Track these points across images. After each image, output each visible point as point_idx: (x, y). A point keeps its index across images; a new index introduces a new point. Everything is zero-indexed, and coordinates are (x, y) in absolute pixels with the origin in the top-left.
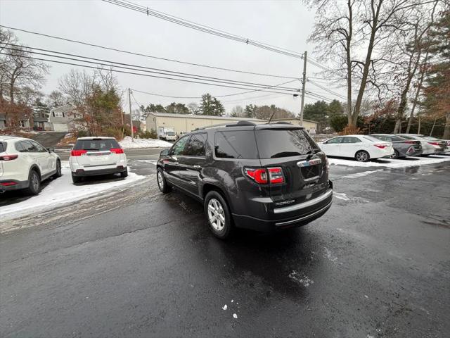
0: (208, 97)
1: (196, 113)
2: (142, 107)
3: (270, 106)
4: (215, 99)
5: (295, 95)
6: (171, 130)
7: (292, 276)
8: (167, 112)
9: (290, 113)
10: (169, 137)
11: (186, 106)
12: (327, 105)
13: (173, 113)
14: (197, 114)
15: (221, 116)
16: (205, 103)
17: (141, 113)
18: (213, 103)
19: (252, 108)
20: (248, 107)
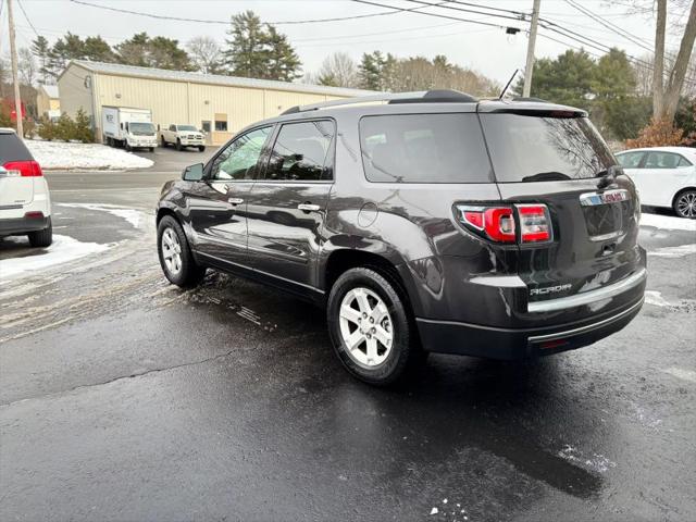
0: (252, 22)
1: (213, 69)
2: (41, 43)
3: (431, 58)
4: (272, 30)
5: (512, 31)
6: (143, 118)
7: (567, 454)
8: (121, 61)
9: (487, 82)
10: (134, 140)
11: (180, 47)
12: (591, 63)
13: (142, 64)
14: (214, 73)
15: (288, 80)
16: (240, 41)
17: (38, 62)
18: (265, 41)
19: (381, 62)
20: (368, 59)
